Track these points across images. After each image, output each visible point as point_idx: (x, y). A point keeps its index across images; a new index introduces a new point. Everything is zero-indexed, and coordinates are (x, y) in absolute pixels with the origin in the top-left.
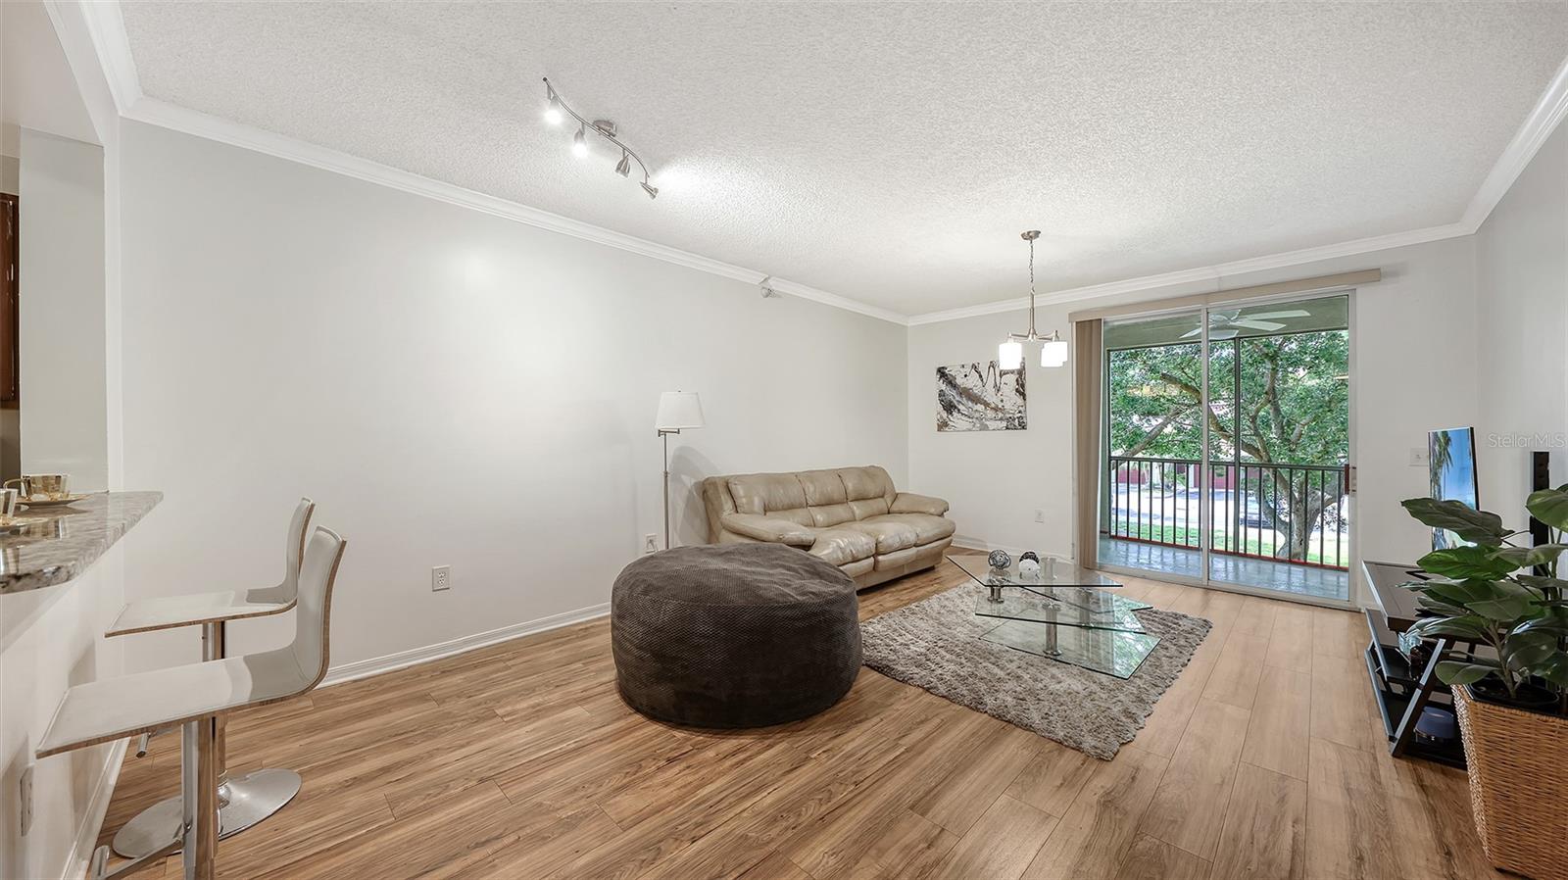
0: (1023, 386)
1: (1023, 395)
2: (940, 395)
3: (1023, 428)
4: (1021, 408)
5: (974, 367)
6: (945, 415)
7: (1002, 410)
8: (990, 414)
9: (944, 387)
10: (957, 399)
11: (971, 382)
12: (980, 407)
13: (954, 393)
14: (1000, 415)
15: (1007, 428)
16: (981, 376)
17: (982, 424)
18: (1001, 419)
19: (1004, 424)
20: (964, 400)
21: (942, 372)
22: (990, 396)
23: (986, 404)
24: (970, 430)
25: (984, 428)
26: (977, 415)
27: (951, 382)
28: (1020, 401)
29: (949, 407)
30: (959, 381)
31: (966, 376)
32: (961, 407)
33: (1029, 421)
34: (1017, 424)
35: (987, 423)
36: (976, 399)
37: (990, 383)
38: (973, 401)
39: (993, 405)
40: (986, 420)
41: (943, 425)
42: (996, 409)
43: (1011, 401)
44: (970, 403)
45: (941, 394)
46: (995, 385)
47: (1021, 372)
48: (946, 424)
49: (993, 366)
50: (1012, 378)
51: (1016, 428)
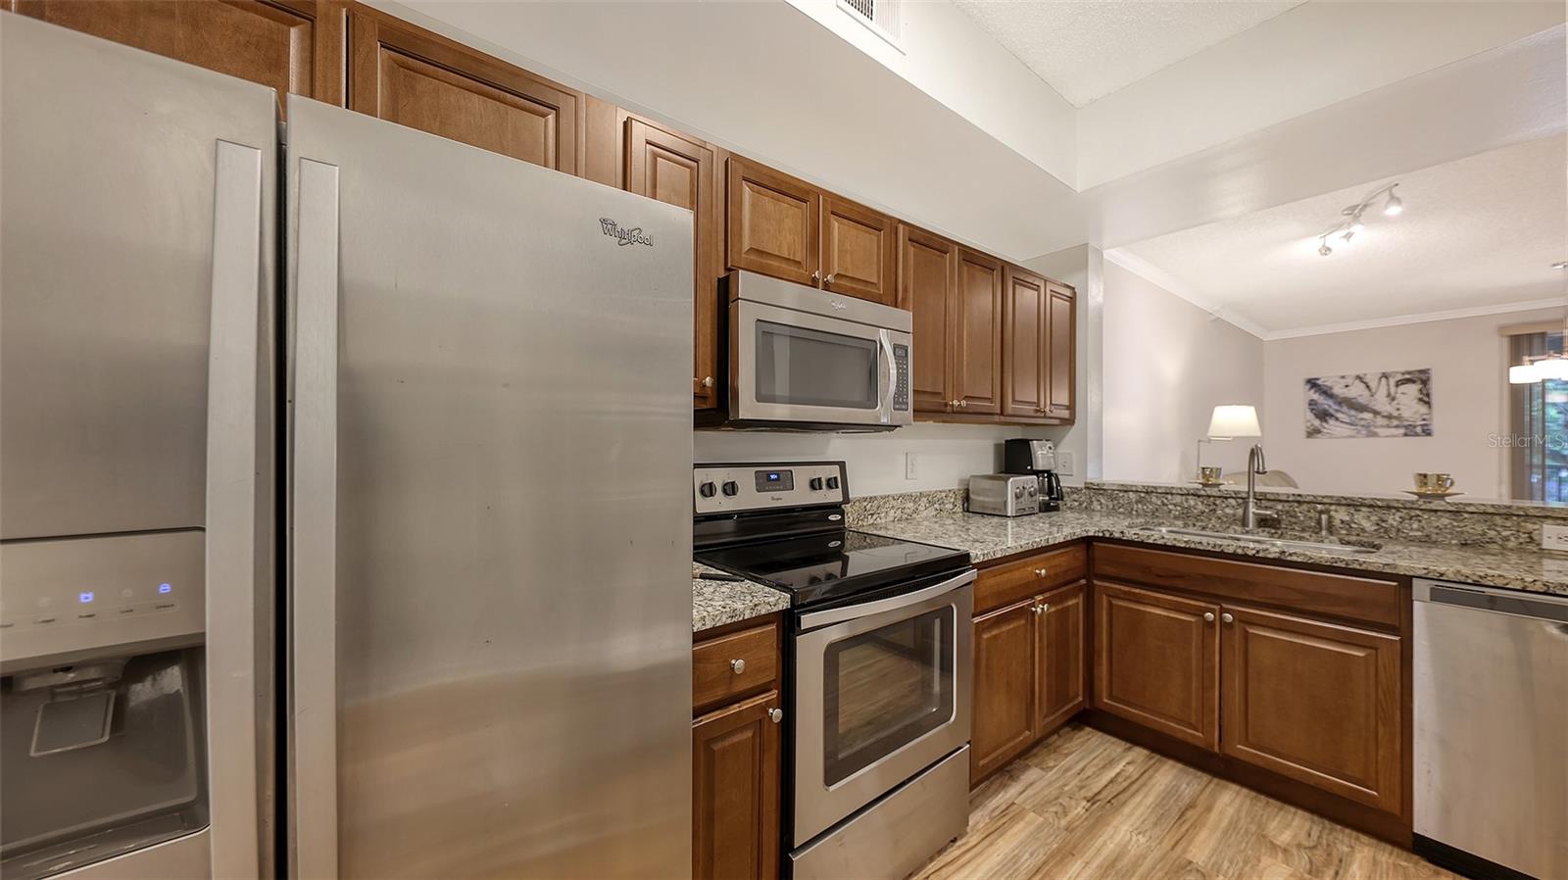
0: (1428, 395)
1: (1428, 403)
2: (1310, 405)
3: (1429, 434)
4: (1425, 417)
5: (1359, 378)
6: (1317, 422)
7: (1398, 418)
8: (1380, 421)
9: (1316, 396)
10: (1336, 407)
11: (1356, 391)
12: (1367, 416)
13: (1330, 402)
14: (1396, 422)
15: (1406, 435)
16: (1368, 387)
17: (1370, 431)
18: (1397, 427)
19: (1402, 431)
20: (1345, 409)
21: (1313, 383)
22: (1381, 403)
23: (1376, 413)
24: (1354, 437)
25: (1375, 435)
26: (1363, 423)
27: (1326, 392)
28: (1423, 409)
29: (1323, 415)
30: (1338, 390)
31: (1347, 386)
32: (1339, 415)
33: (1435, 427)
34: (1419, 430)
35: (1376, 430)
36: (1362, 408)
37: (1382, 392)
38: (1356, 410)
39: (1385, 414)
40: (1376, 427)
41: (1313, 433)
42: (1390, 417)
43: (1410, 409)
44: (1353, 412)
45: (1312, 403)
46: (1389, 395)
47: (1425, 382)
48: (1318, 431)
49: (1385, 376)
50: (1413, 389)
51: (1417, 435)
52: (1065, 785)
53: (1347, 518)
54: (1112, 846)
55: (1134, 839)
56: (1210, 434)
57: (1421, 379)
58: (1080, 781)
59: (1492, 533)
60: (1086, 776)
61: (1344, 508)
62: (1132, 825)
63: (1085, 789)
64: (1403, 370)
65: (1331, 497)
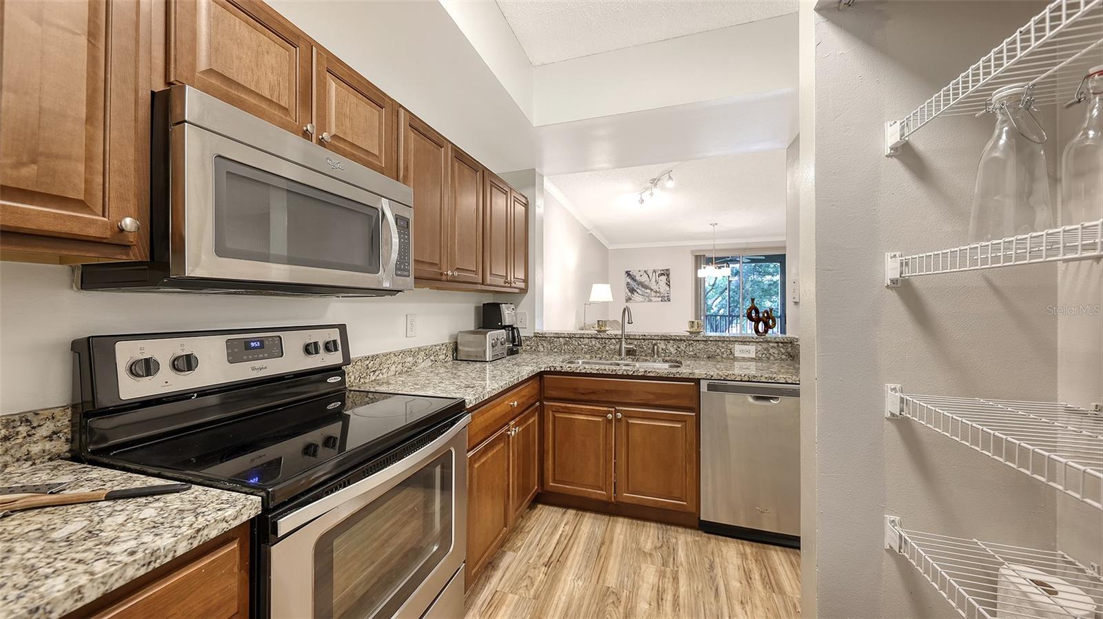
0: (669, 282)
1: (669, 285)
2: (627, 285)
3: (669, 301)
4: (668, 292)
5: (645, 272)
6: (630, 294)
7: (659, 292)
8: (653, 294)
9: (629, 281)
10: (637, 287)
11: (644, 279)
12: (648, 291)
13: (635, 284)
14: (658, 295)
15: (662, 301)
16: (648, 276)
17: (649, 299)
18: (659, 297)
19: (660, 299)
20: (640, 287)
21: (628, 273)
22: (653, 286)
23: (652, 290)
24: (643, 302)
25: (651, 301)
26: (647, 295)
27: (633, 279)
28: (668, 289)
29: (632, 291)
30: (637, 278)
31: (641, 276)
32: (638, 291)
33: (671, 298)
34: (666, 298)
35: (651, 299)
36: (646, 287)
37: (653, 280)
39: (655, 290)
40: (651, 297)
41: (628, 299)
42: (656, 292)
43: (663, 288)
44: (643, 289)
46: (656, 281)
47: (668, 275)
48: (630, 299)
49: (655, 271)
50: (664, 278)
51: (665, 301)
52: (530, 559)
53: (664, 347)
54: (564, 597)
55: (576, 584)
56: (590, 300)
57: (666, 273)
58: (539, 551)
59: (718, 351)
60: (541, 546)
61: (663, 341)
62: (573, 574)
63: (542, 558)
64: (661, 269)
65: (658, 336)
